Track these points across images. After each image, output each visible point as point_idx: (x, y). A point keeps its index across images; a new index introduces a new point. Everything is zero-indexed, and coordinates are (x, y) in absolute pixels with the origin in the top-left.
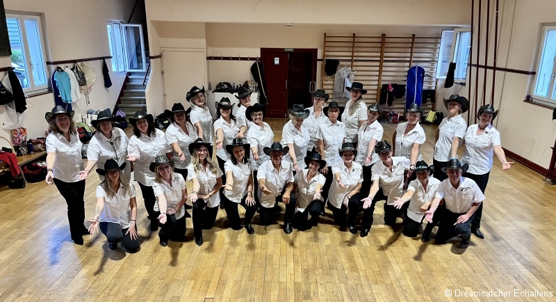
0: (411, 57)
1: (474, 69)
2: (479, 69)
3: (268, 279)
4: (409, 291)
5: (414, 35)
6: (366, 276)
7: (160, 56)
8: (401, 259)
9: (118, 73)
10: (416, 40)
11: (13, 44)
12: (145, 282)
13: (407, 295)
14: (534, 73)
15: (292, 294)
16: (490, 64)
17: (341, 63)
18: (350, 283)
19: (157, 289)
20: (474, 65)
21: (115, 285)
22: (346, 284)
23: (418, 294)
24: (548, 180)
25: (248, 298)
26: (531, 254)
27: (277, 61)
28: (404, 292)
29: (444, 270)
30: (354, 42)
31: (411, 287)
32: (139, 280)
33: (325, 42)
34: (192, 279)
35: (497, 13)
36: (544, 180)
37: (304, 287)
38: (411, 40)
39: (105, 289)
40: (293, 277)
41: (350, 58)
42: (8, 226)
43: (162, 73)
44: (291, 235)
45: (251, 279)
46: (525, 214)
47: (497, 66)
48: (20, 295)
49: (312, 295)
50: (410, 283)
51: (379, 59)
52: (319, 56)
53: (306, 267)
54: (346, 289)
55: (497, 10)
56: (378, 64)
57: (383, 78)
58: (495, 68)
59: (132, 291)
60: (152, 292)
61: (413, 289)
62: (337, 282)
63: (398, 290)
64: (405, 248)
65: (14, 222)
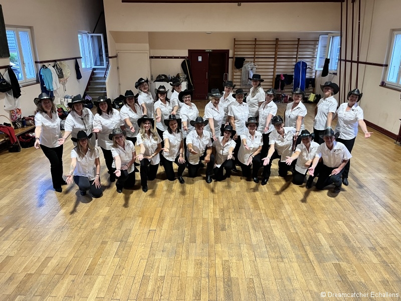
0: (297, 55)
1: (343, 63)
2: (347, 62)
3: (195, 216)
4: (297, 224)
5: (299, 39)
6: (266, 213)
7: (116, 57)
8: (291, 201)
9: (86, 69)
10: (300, 43)
11: (11, 49)
12: (106, 219)
13: (296, 227)
14: (387, 66)
15: (212, 227)
16: (355, 59)
17: (246, 60)
18: (254, 218)
19: (115, 223)
20: (343, 60)
21: (85, 221)
22: (251, 219)
23: (304, 226)
24: (398, 143)
25: (181, 230)
26: (386, 197)
27: (200, 59)
28: (293, 225)
29: (323, 209)
30: (255, 45)
31: (299, 221)
32: (102, 217)
33: (235, 45)
34: (140, 216)
35: (359, 22)
36: (395, 143)
37: (220, 222)
38: (297, 43)
39: (78, 224)
40: (213, 215)
41: (253, 56)
42: (8, 179)
43: (118, 68)
44: (212, 184)
45: (182, 216)
46: (381, 168)
47: (360, 61)
48: (17, 229)
49: (227, 227)
50: (298, 218)
51: (274, 56)
52: (231, 55)
53: (222, 207)
54: (252, 223)
55: (359, 20)
56: (273, 60)
57: (277, 70)
58: (358, 62)
59: (97, 225)
60: (111, 226)
61: (300, 223)
62: (245, 218)
63: (289, 223)
64: (294, 193)
65: (12, 176)
